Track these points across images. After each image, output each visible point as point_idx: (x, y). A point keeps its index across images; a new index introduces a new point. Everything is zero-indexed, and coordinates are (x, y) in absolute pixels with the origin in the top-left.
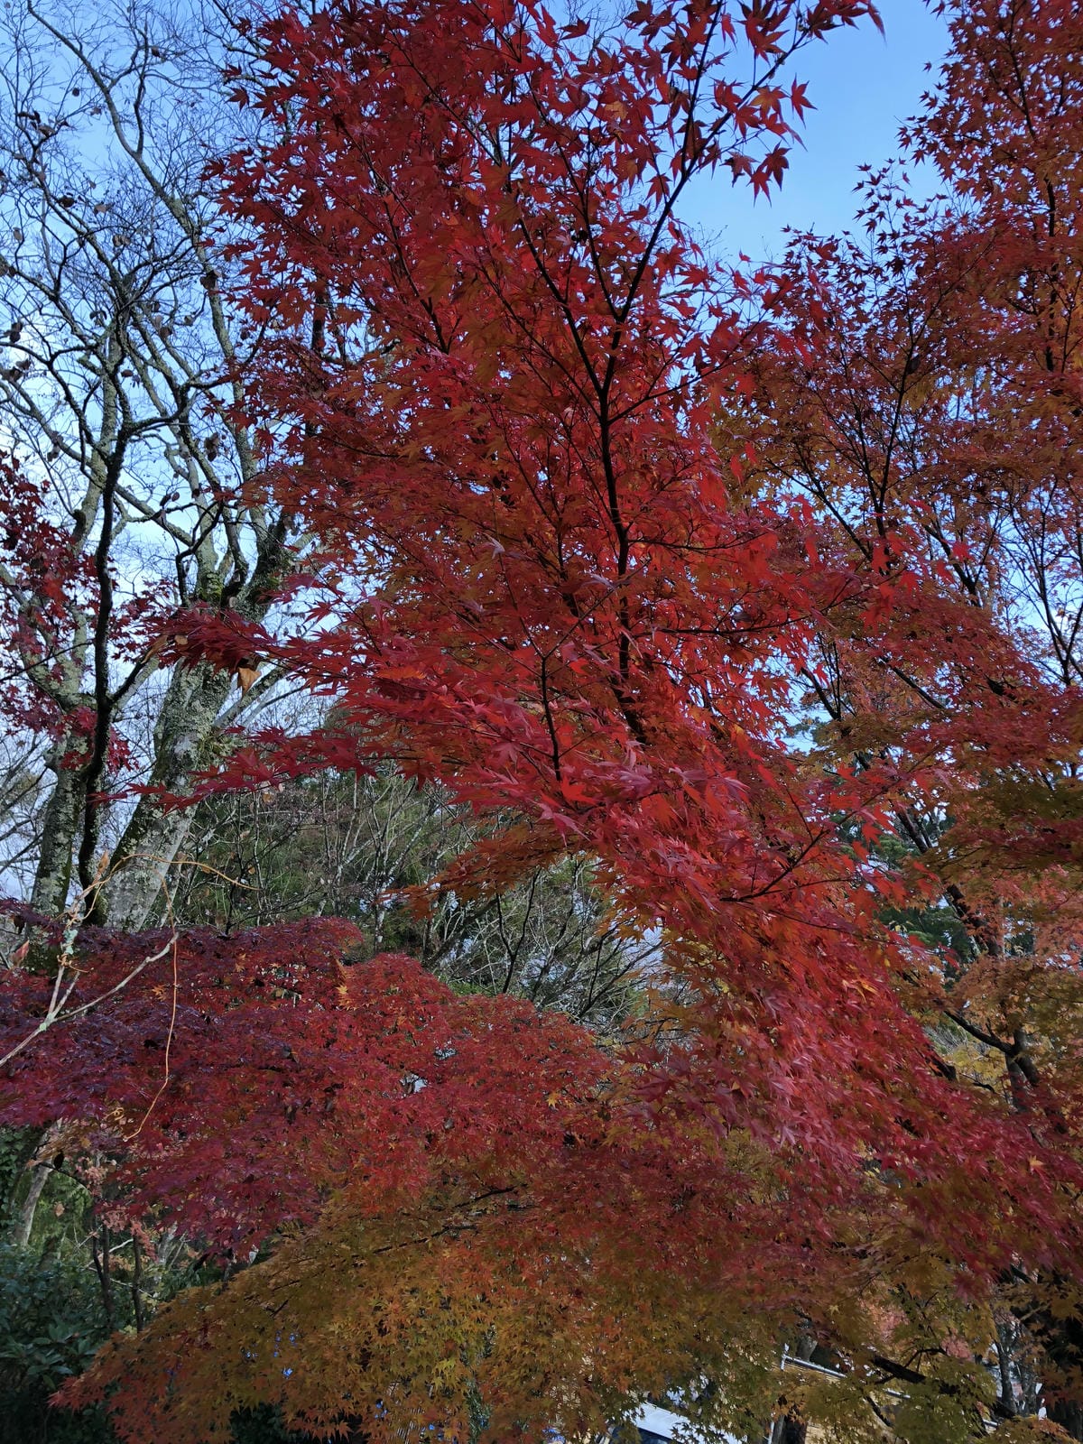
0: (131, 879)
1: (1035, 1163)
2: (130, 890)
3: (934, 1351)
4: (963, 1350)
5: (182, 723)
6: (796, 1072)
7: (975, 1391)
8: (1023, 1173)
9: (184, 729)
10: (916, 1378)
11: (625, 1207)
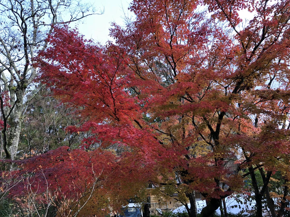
0: (13, 147)
1: (175, 154)
2: (14, 149)
3: (167, 180)
4: (171, 178)
5: (15, 116)
6: (147, 155)
7: (174, 183)
8: (173, 156)
9: (15, 117)
10: (166, 184)
11: (123, 175)
